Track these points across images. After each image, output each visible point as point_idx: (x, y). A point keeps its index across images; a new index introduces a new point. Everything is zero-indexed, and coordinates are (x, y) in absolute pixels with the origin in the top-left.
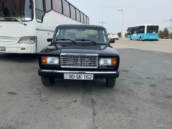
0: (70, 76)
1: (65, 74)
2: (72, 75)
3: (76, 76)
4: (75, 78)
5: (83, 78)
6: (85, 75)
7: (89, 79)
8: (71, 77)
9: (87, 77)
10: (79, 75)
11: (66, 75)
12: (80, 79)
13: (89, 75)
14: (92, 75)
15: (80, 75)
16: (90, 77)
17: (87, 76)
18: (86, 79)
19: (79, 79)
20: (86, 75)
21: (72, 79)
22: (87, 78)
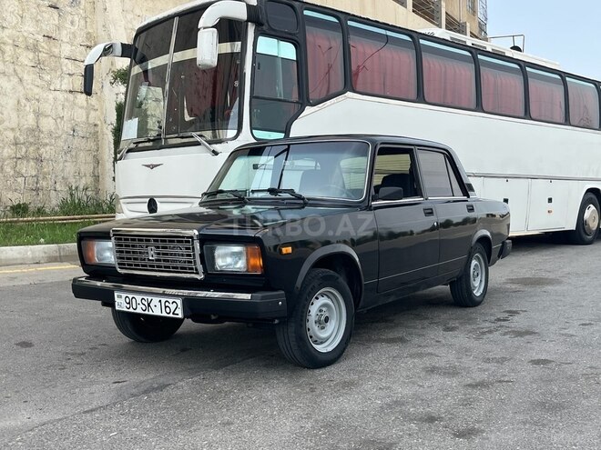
0: (128, 300)
1: (116, 294)
2: (131, 296)
3: (141, 304)
4: (139, 311)
5: (157, 312)
6: (160, 301)
7: (171, 315)
8: (129, 303)
9: (166, 307)
10: (146, 298)
11: (118, 297)
12: (151, 313)
13: (171, 301)
14: (179, 302)
15: (150, 299)
16: (173, 307)
17: (167, 304)
18: (164, 314)
19: (147, 312)
20: (163, 300)
21: (131, 310)
22: (168, 310)
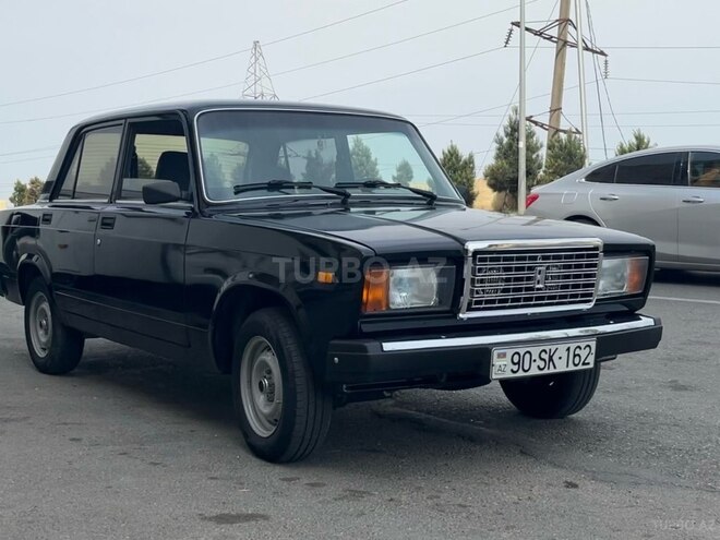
0: (516, 359)
1: (495, 353)
2: (522, 351)
3: (538, 359)
4: (534, 371)
5: (561, 367)
6: (568, 349)
7: (580, 367)
8: (519, 363)
9: (575, 356)
10: (547, 348)
11: (499, 356)
12: (552, 370)
13: (583, 345)
14: (593, 345)
15: (553, 348)
16: (584, 354)
17: (577, 352)
18: (572, 368)
19: (546, 371)
20: (573, 346)
21: (521, 374)
22: (577, 360)
